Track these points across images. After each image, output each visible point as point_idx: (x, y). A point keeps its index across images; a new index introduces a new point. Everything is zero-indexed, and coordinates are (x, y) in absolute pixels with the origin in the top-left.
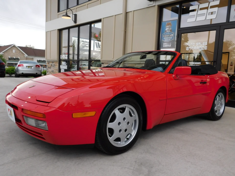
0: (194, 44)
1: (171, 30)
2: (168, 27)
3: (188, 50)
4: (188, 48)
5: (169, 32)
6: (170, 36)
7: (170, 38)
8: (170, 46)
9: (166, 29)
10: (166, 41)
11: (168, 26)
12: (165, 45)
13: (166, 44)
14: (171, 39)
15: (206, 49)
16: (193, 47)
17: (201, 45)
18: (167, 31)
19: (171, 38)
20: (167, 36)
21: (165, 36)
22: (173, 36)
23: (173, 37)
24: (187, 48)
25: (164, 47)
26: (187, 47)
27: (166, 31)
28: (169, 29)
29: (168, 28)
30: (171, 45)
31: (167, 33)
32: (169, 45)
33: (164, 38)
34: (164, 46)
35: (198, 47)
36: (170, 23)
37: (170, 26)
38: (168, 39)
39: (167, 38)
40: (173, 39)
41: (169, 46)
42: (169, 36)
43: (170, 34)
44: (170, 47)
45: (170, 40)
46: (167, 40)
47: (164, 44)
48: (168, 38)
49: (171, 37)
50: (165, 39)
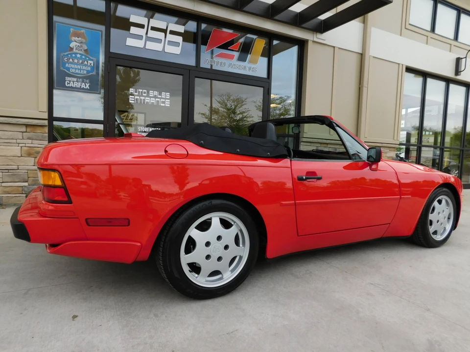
0: (145, 93)
1: (86, 51)
2: (76, 41)
3: (133, 102)
4: (133, 99)
5: (80, 54)
6: (86, 63)
7: (84, 68)
8: (87, 87)
9: (72, 45)
10: (73, 73)
11: (77, 38)
12: (70, 81)
13: (75, 79)
14: (88, 72)
15: (169, 105)
16: (144, 98)
17: (159, 96)
18: (74, 50)
19: (89, 69)
20: (76, 61)
21: (71, 60)
22: (92, 65)
23: (93, 68)
24: (130, 99)
25: (69, 87)
26: (130, 96)
27: (72, 49)
28: (81, 46)
29: (78, 44)
30: (89, 86)
31: (76, 54)
32: (83, 84)
33: (67, 65)
34: (68, 83)
35: (154, 99)
36: (83, 33)
37: (84, 41)
38: (78, 69)
39: (76, 66)
40: (94, 73)
41: (83, 86)
42: (82, 63)
43: (85, 59)
44: (87, 89)
45: (85, 72)
46: (77, 71)
47: (67, 79)
48: (79, 67)
49: (86, 65)
50: (69, 68)
